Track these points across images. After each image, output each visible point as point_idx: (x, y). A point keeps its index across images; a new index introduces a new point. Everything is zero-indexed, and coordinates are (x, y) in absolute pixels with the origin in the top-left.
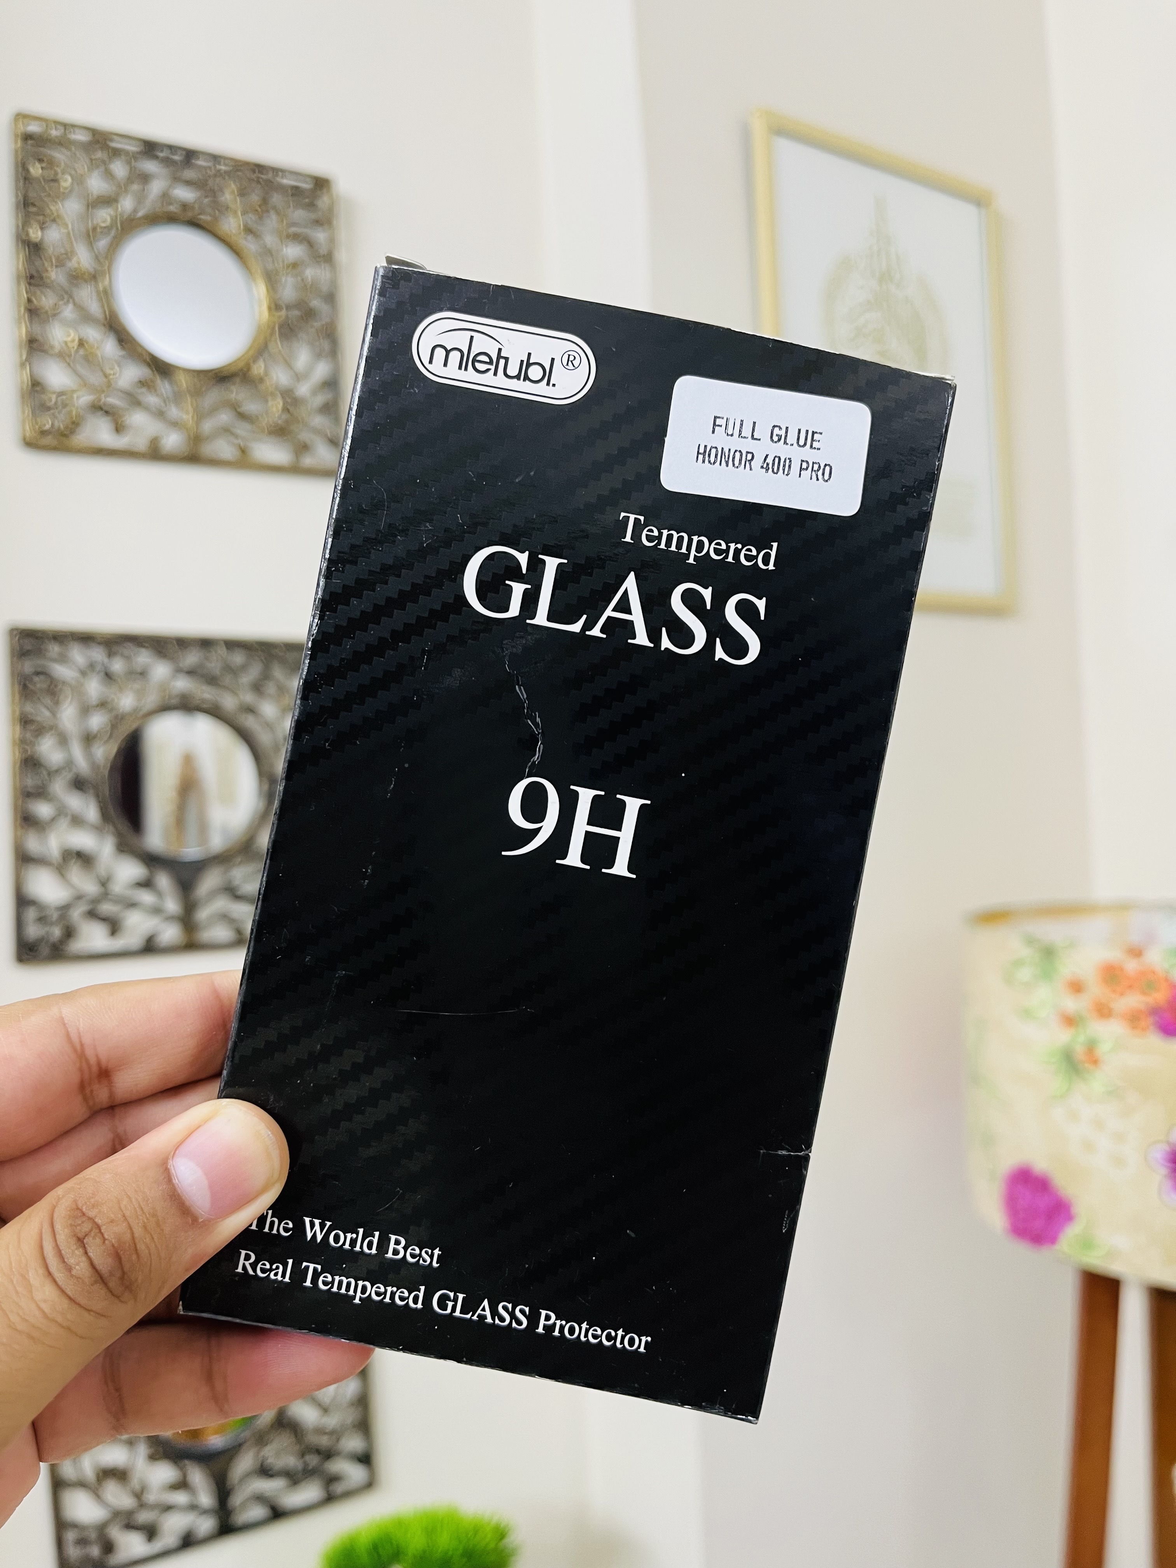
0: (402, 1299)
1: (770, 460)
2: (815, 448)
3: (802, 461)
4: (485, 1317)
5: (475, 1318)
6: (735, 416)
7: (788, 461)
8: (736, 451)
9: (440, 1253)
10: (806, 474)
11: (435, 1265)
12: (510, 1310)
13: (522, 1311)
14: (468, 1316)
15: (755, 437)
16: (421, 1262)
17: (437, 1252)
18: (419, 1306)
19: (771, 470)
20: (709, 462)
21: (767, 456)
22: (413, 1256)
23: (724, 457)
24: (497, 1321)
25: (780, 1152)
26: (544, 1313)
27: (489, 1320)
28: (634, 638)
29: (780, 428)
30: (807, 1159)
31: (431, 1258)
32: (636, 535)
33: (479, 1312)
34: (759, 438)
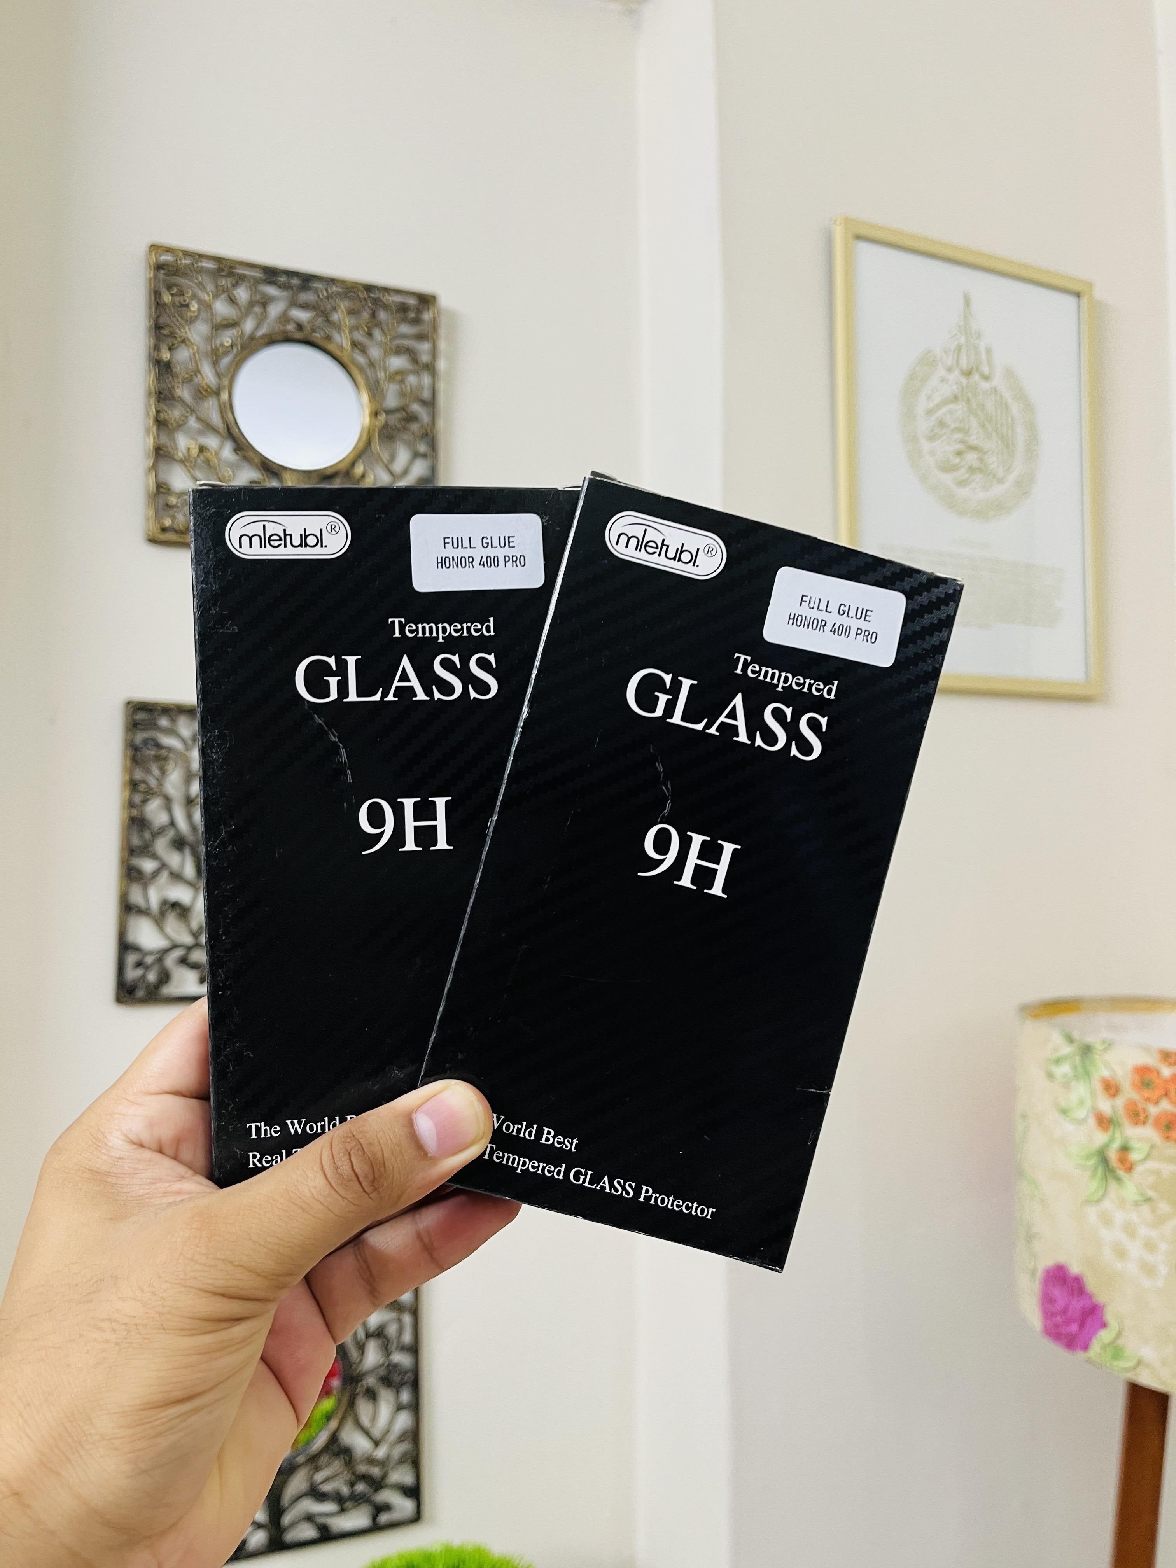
0: (549, 1172)
1: (836, 627)
2: (867, 621)
3: (858, 629)
4: (605, 1188)
5: (598, 1188)
6: (816, 596)
7: (848, 628)
8: (814, 619)
9: (577, 1142)
10: (860, 637)
11: (573, 1150)
12: (622, 1184)
13: (630, 1186)
14: (594, 1187)
15: (828, 611)
16: (564, 1147)
17: (575, 1141)
18: (561, 1177)
19: (836, 633)
20: (797, 625)
21: (835, 624)
22: (559, 1143)
23: (807, 623)
24: (613, 1191)
25: (810, 1090)
26: (645, 1188)
27: (608, 1190)
28: (738, 736)
29: (845, 606)
30: (828, 1096)
31: (571, 1145)
32: (745, 669)
33: (601, 1184)
34: (830, 611)
